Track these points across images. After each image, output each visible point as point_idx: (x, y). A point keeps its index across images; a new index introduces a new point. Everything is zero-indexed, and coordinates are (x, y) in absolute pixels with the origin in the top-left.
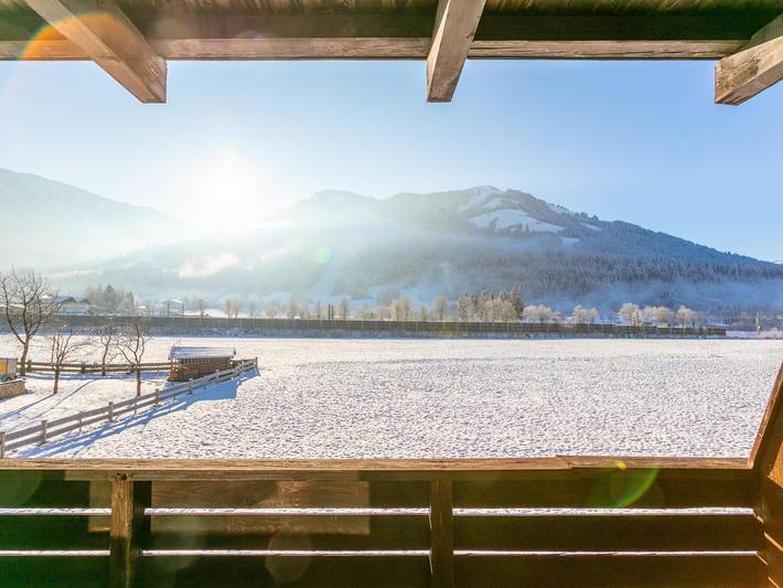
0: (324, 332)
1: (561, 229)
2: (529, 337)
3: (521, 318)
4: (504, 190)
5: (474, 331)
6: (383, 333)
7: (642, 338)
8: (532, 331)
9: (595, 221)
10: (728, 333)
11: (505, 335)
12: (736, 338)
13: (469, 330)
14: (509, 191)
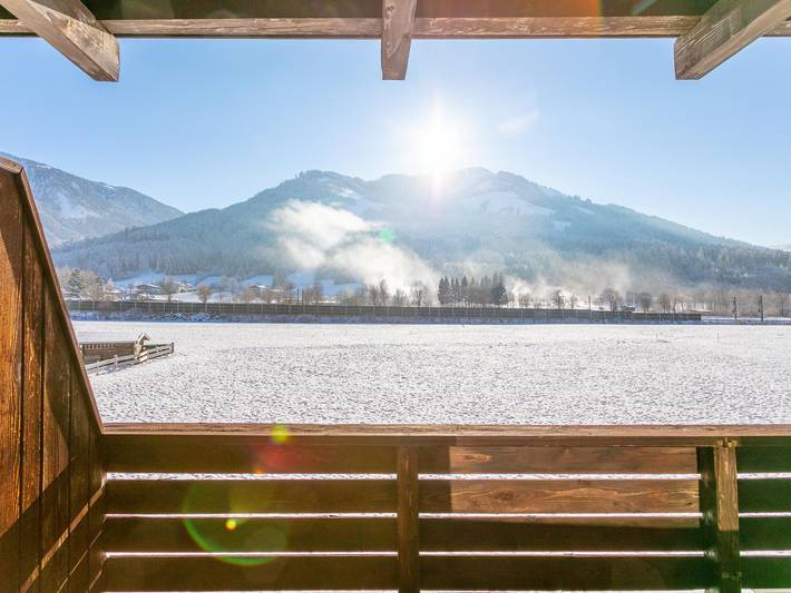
0: (292, 317)
1: (553, 212)
2: (502, 323)
3: (498, 303)
4: (496, 172)
5: (446, 316)
6: (354, 318)
7: (616, 323)
8: (505, 316)
9: (588, 204)
10: (703, 318)
11: (478, 321)
12: (711, 323)
13: (442, 315)
14: (501, 172)
